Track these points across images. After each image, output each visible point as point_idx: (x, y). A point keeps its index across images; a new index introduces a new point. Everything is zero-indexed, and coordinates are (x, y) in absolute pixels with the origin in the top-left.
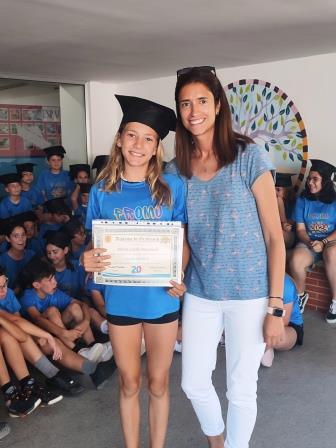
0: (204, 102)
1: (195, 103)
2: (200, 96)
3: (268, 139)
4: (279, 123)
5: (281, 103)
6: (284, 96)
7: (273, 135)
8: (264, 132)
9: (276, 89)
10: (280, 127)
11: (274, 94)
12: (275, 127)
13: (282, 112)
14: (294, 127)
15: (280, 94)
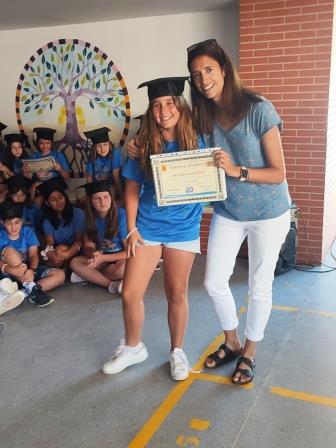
3: (92, 97)
5: (102, 64)
6: (105, 56)
7: (96, 93)
8: (87, 91)
9: (96, 50)
10: (102, 85)
11: (94, 54)
12: (98, 85)
13: (103, 71)
14: (115, 86)
15: (100, 54)
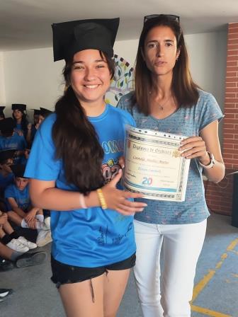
0: (169, 45)
1: (162, 44)
2: (167, 39)
3: (117, 93)
4: (124, 82)
5: (125, 69)
6: (127, 64)
7: (120, 90)
8: (114, 88)
9: (122, 60)
10: (125, 84)
11: (120, 63)
12: (122, 84)
13: (126, 75)
15: (124, 63)
